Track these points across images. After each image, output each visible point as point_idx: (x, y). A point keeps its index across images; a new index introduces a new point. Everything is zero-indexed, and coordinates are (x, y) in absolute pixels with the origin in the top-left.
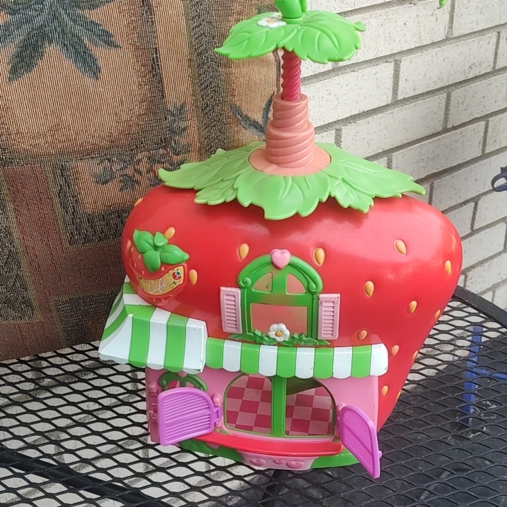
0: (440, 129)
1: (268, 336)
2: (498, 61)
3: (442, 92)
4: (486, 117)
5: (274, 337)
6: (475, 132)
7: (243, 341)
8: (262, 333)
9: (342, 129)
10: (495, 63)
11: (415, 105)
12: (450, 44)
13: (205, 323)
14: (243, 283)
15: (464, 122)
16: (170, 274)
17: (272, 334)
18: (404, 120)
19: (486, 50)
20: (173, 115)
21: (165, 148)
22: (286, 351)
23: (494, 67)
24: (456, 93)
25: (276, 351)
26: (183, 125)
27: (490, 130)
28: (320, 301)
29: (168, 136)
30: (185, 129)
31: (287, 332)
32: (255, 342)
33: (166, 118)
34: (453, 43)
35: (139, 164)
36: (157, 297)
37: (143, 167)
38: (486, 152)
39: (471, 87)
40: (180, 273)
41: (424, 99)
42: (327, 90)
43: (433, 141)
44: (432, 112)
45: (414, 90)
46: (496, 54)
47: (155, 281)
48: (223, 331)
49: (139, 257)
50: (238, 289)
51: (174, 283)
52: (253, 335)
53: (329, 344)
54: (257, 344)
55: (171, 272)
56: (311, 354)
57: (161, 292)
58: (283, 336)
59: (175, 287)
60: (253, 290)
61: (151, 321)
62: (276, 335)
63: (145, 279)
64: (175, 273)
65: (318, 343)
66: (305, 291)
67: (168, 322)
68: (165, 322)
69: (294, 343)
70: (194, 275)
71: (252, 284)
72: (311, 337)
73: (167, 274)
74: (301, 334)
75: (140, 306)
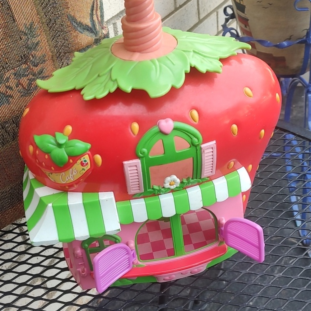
1: (164, 187)
5: (169, 186)
7: (144, 197)
8: (159, 186)
13: (112, 193)
14: (141, 154)
16: (78, 164)
17: (167, 185)
20: (26, 34)
21: (26, 63)
22: (179, 195)
25: (173, 197)
26: (35, 40)
28: (202, 150)
29: (26, 53)
30: (37, 44)
31: (178, 181)
32: (154, 195)
33: (21, 38)
35: (8, 81)
36: (68, 184)
37: (12, 83)
40: (87, 160)
47: (65, 172)
48: (128, 194)
49: (46, 157)
50: (138, 159)
51: (83, 169)
52: (153, 190)
53: (209, 179)
54: (156, 195)
55: (79, 162)
56: (198, 191)
57: (72, 180)
58: (175, 184)
59: (84, 173)
60: (150, 157)
61: (69, 204)
62: (170, 185)
63: (56, 173)
64: (82, 161)
65: (201, 181)
66: (190, 146)
67: (83, 201)
68: (81, 202)
69: (184, 187)
70: (98, 158)
71: (148, 153)
72: (196, 178)
73: (76, 164)
74: (188, 179)
75: (54, 194)
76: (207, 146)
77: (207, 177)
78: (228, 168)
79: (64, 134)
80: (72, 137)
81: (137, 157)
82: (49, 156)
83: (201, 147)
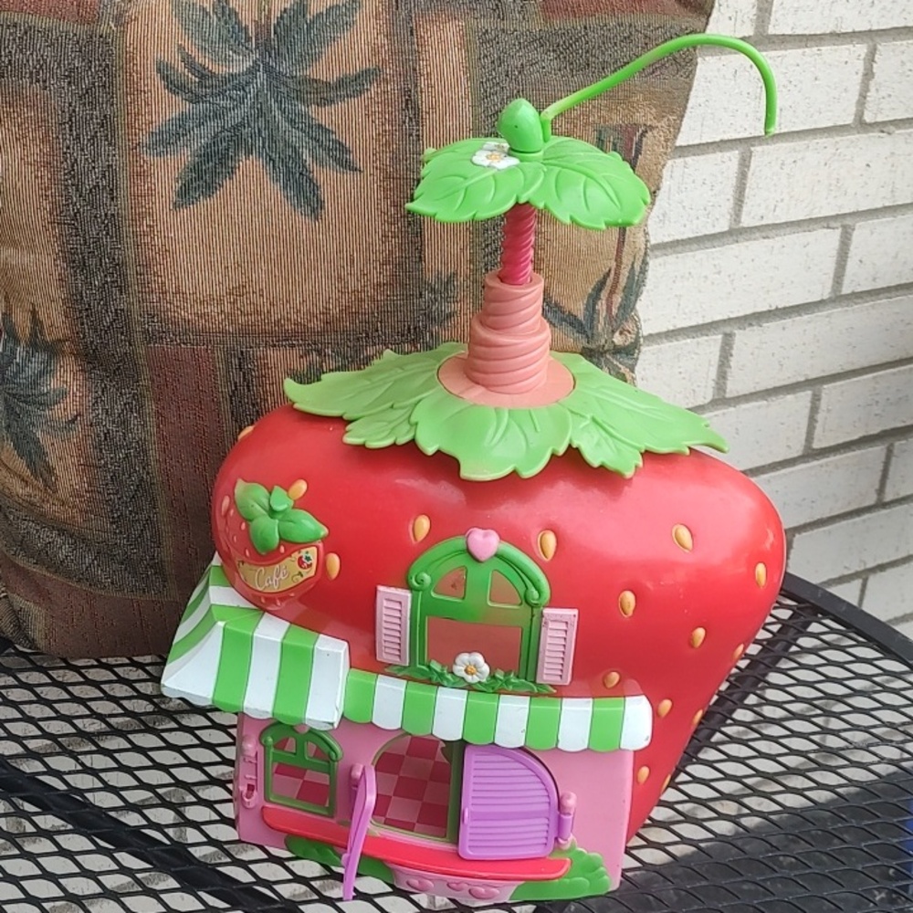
1: (452, 673)
5: (463, 674)
7: (409, 679)
8: (443, 667)
13: (346, 644)
17: (459, 670)
20: (433, 290)
21: (413, 342)
22: (481, 700)
25: (465, 700)
26: (447, 308)
28: (544, 620)
29: (421, 324)
30: (450, 316)
31: (486, 669)
32: (429, 682)
33: (421, 295)
41: (890, 298)
42: (715, 265)
48: (377, 659)
49: (243, 526)
50: (408, 591)
52: (427, 670)
53: (555, 691)
54: (433, 684)
56: (522, 708)
58: (478, 674)
60: (433, 595)
61: (255, 635)
62: (467, 671)
63: (250, 563)
65: (535, 689)
66: (519, 602)
67: (284, 638)
68: (279, 640)
69: (496, 687)
70: (334, 562)
71: (431, 584)
72: (526, 679)
74: (506, 673)
75: (238, 607)
76: (556, 615)
77: (551, 685)
78: (604, 683)
79: (288, 494)
81: (407, 586)
82: (247, 526)
83: (542, 613)
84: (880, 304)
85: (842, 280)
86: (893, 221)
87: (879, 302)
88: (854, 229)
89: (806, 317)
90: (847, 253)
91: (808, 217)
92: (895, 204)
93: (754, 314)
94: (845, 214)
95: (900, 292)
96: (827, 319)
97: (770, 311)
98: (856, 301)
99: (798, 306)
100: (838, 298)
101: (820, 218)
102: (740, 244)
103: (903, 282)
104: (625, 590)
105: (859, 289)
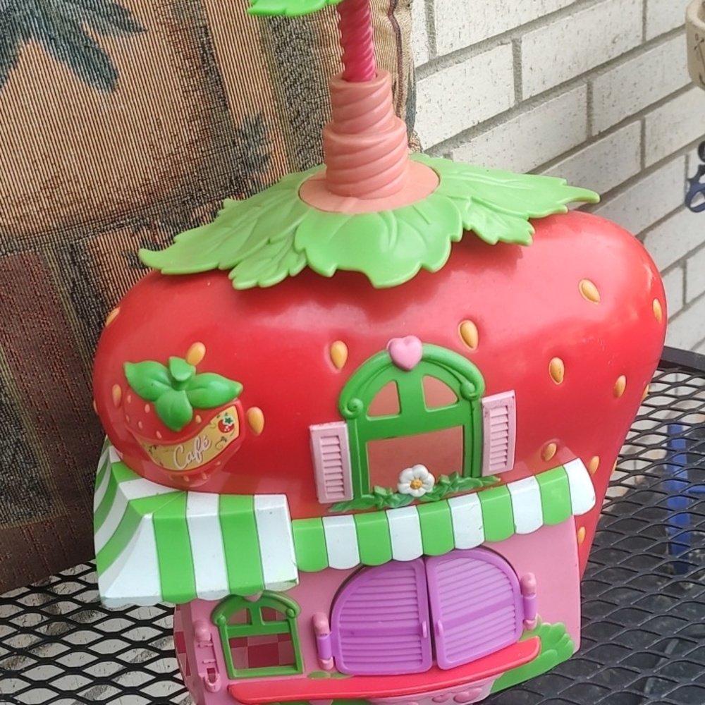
0: (583, 138)
1: (398, 492)
2: (649, 28)
3: (580, 82)
4: (640, 115)
5: (409, 490)
6: (629, 138)
7: (354, 512)
8: (387, 489)
9: (452, 153)
10: (644, 32)
11: (547, 106)
12: (583, 9)
13: (284, 497)
14: (349, 409)
15: (613, 124)
16: (213, 426)
17: (405, 487)
18: (535, 130)
19: (631, 13)
22: (433, 511)
23: (644, 38)
24: (600, 82)
25: (417, 515)
27: (648, 132)
28: (484, 410)
31: (430, 478)
32: (375, 509)
34: (587, 8)
36: (190, 472)
38: (647, 165)
39: (617, 71)
40: (232, 419)
41: (558, 96)
43: (575, 157)
44: (570, 113)
45: (544, 83)
46: (644, 18)
47: (185, 444)
48: (318, 503)
49: (147, 408)
50: (343, 422)
51: (223, 439)
52: (373, 497)
53: (499, 480)
54: (379, 510)
55: (215, 421)
56: (474, 506)
57: (199, 463)
58: (424, 485)
59: (225, 447)
60: (369, 419)
61: (188, 517)
62: (412, 486)
63: (164, 445)
64: (222, 421)
65: (481, 483)
66: (456, 400)
67: (219, 510)
68: (215, 513)
69: (442, 494)
70: (257, 415)
71: (365, 408)
72: (471, 476)
73: (208, 426)
74: (452, 476)
75: (158, 495)
76: (495, 402)
77: (496, 475)
78: (543, 458)
79: (187, 362)
80: (203, 367)
81: (341, 417)
82: (152, 407)
83: (481, 404)
84: (551, 103)
85: (521, 88)
86: (548, 28)
87: (551, 101)
88: (521, 42)
89: (501, 126)
90: (520, 64)
91: (486, 38)
92: (546, 13)
93: (463, 132)
94: (512, 30)
95: (563, 90)
96: (517, 124)
97: (474, 127)
98: (533, 104)
99: (493, 118)
100: (522, 105)
101: (494, 37)
102: (440, 72)
103: (564, 80)
104: (552, 358)
105: (535, 93)
